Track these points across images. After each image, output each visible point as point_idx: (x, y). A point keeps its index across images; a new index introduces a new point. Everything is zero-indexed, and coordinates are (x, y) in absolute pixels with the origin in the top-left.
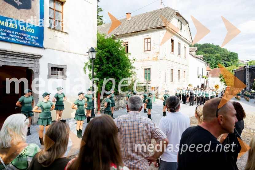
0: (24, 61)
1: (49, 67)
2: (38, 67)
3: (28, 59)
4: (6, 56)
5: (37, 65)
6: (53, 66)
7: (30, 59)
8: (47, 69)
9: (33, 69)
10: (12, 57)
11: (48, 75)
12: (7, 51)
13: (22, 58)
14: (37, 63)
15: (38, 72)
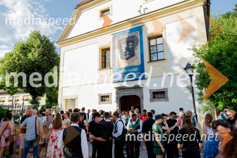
0: (133, 91)
1: (150, 92)
2: (142, 94)
3: (136, 89)
4: (124, 90)
5: (141, 93)
6: (154, 91)
7: (137, 89)
8: (149, 94)
9: (139, 96)
10: (127, 90)
11: (150, 99)
12: (123, 87)
13: (132, 90)
14: (141, 91)
15: (142, 98)
